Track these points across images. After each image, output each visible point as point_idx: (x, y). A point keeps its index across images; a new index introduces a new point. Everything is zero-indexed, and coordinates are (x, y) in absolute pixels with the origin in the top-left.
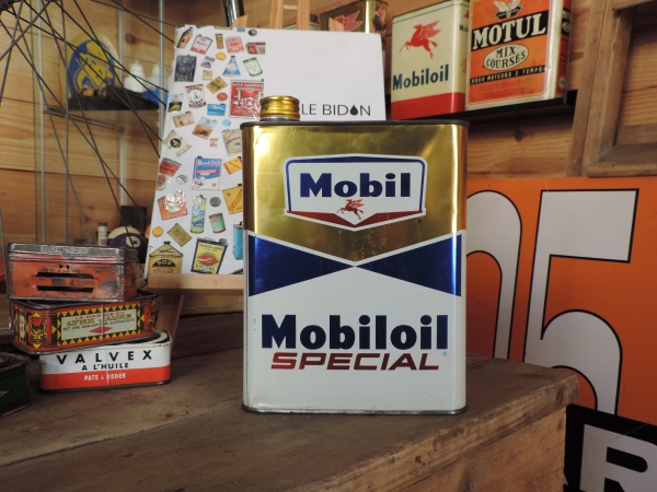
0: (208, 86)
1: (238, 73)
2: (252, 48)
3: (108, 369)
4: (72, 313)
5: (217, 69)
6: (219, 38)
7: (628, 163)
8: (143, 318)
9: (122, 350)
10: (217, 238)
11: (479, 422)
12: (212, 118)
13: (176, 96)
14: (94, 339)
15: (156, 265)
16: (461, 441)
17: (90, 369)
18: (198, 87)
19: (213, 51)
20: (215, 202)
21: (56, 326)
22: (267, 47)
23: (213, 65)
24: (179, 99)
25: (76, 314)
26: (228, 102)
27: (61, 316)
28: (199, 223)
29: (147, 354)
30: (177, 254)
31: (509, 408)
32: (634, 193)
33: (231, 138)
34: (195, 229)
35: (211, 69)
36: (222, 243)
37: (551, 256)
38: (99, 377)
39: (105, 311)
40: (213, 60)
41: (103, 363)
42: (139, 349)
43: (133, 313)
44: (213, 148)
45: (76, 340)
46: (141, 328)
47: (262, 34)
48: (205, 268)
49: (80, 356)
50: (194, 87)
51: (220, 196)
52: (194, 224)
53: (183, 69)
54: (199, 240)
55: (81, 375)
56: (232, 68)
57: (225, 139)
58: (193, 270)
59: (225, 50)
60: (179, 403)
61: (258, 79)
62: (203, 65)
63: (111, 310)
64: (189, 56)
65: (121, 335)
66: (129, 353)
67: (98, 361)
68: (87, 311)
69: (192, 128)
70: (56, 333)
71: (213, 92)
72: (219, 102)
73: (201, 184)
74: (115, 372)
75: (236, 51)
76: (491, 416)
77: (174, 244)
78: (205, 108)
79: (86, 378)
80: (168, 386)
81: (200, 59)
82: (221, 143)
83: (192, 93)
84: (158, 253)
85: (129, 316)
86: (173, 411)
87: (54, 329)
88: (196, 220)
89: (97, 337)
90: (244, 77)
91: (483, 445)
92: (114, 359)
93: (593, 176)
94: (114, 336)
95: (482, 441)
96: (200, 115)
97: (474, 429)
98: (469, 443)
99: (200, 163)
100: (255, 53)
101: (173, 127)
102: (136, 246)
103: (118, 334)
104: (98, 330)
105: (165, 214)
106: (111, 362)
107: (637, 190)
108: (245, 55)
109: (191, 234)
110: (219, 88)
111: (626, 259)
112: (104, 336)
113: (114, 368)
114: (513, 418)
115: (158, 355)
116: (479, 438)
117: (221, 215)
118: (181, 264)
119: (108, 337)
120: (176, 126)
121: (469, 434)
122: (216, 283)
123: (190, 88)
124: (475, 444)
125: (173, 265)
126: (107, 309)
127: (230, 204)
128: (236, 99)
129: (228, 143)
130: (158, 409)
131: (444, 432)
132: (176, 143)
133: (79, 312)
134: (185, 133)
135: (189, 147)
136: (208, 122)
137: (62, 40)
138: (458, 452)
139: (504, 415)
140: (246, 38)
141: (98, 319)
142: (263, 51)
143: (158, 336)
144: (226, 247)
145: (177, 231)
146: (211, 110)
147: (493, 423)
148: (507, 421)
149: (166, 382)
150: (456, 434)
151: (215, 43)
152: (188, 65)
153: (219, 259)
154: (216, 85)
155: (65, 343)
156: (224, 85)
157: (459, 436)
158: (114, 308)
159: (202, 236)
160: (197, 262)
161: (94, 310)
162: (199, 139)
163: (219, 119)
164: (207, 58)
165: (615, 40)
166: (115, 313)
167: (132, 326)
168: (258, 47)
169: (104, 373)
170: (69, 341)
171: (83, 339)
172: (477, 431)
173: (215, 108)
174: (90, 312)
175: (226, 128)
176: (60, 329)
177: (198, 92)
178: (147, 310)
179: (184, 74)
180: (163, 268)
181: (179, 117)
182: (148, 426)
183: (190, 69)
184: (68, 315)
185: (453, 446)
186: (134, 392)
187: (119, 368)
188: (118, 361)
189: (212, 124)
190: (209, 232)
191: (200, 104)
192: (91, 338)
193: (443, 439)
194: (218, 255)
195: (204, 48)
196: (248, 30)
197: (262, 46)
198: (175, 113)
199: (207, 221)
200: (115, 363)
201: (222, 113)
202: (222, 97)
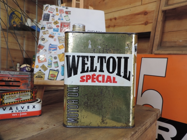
0: (53, 23)
1: (62, 19)
2: (67, 13)
3: (20, 112)
4: (8, 94)
5: (56, 18)
6: (57, 9)
7: (165, 51)
8: (33, 95)
9: (26, 106)
10: (56, 69)
11: (141, 128)
12: (54, 32)
13: (43, 25)
14: (16, 102)
15: (36, 77)
16: (137, 135)
17: (14, 112)
18: (50, 23)
19: (55, 13)
20: (55, 58)
21: (2, 98)
22: (71, 12)
23: (55, 17)
24: (44, 26)
25: (10, 94)
26: (59, 28)
27: (4, 95)
28: (50, 64)
29: (34, 107)
30: (43, 74)
31: (147, 122)
32: (167, 59)
33: (60, 39)
34: (49, 66)
35: (54, 18)
36: (57, 70)
37: (144, 75)
38: (18, 115)
39: (20, 93)
40: (55, 15)
41: (19, 110)
42: (31, 105)
43: (29, 93)
44: (55, 42)
45: (9, 103)
46: (32, 98)
47: (70, 9)
48: (52, 78)
49: (11, 108)
50: (49, 23)
51: (57, 56)
52: (49, 65)
53: (46, 17)
54: (50, 70)
55: (11, 114)
56: (61, 18)
57: (58, 39)
58: (48, 79)
59: (58, 13)
60: (45, 123)
61: (69, 22)
62: (52, 16)
63: (22, 92)
64: (48, 14)
65: (25, 100)
66: (28, 106)
67: (17, 109)
68: (13, 93)
69: (48, 35)
70: (2, 101)
71: (55, 25)
72: (57, 28)
73: (51, 52)
74: (23, 113)
75: (62, 13)
76: (143, 125)
77: (42, 71)
78: (52, 29)
79: (13, 115)
80: (41, 117)
81: (51, 15)
82: (57, 40)
83: (49, 25)
84: (37, 73)
85: (28, 94)
86: (43, 127)
87: (1, 100)
88: (49, 63)
89: (17, 102)
90: (64, 21)
91: (141, 135)
92: (23, 109)
93: (156, 54)
94: (23, 101)
95: (141, 134)
96: (51, 31)
97: (140, 130)
98: (138, 135)
99: (51, 46)
100: (68, 14)
101: (42, 34)
102: (29, 70)
103: (24, 100)
104: (17, 99)
105: (39, 61)
106: (22, 109)
107: (168, 58)
108: (65, 14)
109: (48, 68)
110: (57, 24)
111: (164, 76)
112: (19, 101)
113: (23, 112)
114: (148, 125)
115: (37, 107)
116: (141, 133)
117: (57, 62)
118: (44, 77)
119: (21, 101)
120: (43, 34)
121: (139, 132)
122: (55, 83)
123: (48, 23)
124: (140, 135)
125: (42, 77)
126: (21, 92)
127: (60, 59)
128: (62, 27)
129: (59, 40)
130: (38, 126)
131: (133, 133)
132: (43, 39)
133: (11, 93)
134: (46, 37)
135: (47, 41)
136: (53, 33)
137: (6, 4)
138: (136, 138)
139: (146, 125)
140: (65, 10)
141: (17, 96)
142: (70, 14)
143: (37, 100)
144: (59, 72)
145: (43, 67)
146: (54, 30)
147: (144, 127)
148: (147, 126)
149: (40, 115)
150: (136, 133)
151: (55, 10)
152: (47, 16)
153: (56, 76)
154: (56, 23)
155: (6, 104)
156: (58, 23)
157: (137, 133)
158: (23, 92)
159: (51, 68)
160: (49, 77)
161: (16, 93)
162: (50, 39)
163: (57, 33)
164: (53, 14)
165: (162, 18)
166: (23, 94)
167: (29, 97)
168: (68, 12)
169: (19, 113)
170: (7, 103)
171: (12, 102)
172: (140, 131)
173: (56, 29)
174: (15, 93)
175: (59, 36)
176: (4, 100)
177: (50, 24)
178: (34, 92)
179: (46, 19)
180: (38, 78)
181: (44, 32)
182: (35, 134)
183: (48, 18)
184: (7, 95)
185: (135, 137)
186: (29, 119)
187: (24, 111)
188: (24, 109)
189: (55, 34)
190: (53, 67)
191: (51, 28)
192: (15, 102)
193: (133, 135)
194: (56, 74)
195: (52, 12)
196: (65, 7)
197: (70, 12)
198: (43, 30)
199: (53, 64)
200: (23, 110)
201: (58, 31)
202: (58, 26)
